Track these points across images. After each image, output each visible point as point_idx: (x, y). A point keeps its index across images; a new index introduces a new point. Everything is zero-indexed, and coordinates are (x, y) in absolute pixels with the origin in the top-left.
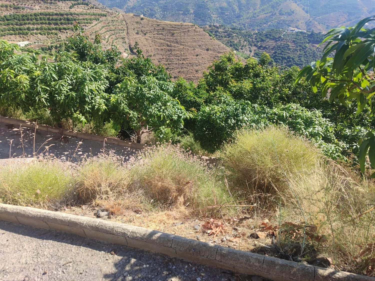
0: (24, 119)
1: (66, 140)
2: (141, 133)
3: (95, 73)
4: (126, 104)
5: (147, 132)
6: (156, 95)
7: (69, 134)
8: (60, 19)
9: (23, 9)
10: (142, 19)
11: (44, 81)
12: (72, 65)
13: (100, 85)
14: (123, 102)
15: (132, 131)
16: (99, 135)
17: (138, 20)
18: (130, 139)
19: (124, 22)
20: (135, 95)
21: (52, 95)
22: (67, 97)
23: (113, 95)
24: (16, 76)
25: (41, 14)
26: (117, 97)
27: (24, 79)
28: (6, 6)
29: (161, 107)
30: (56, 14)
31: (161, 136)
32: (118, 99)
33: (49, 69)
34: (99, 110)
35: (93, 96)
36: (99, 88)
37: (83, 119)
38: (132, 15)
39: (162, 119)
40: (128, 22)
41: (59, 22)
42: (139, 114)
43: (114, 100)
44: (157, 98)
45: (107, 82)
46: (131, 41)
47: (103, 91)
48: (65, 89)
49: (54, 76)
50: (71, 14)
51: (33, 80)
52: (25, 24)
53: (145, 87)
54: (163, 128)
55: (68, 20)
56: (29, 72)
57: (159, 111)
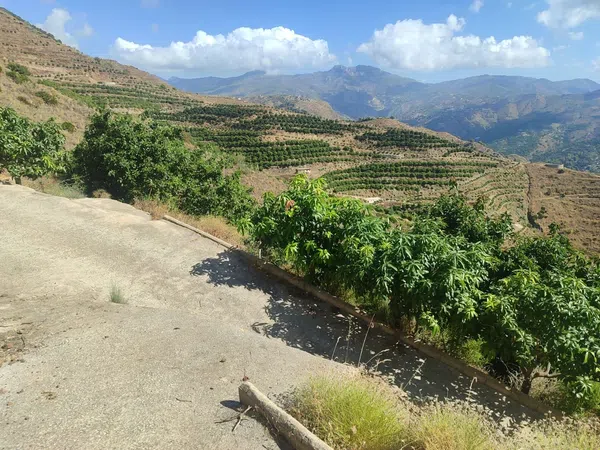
0: (353, 304)
1: (401, 350)
2: (532, 375)
3: (468, 256)
4: (514, 317)
5: (546, 376)
6: (579, 311)
7: (408, 341)
8: (427, 171)
9: (384, 158)
10: (561, 172)
11: (393, 258)
12: (436, 240)
13: (473, 277)
14: (509, 313)
15: (515, 365)
16: (453, 355)
17: (553, 172)
18: (508, 380)
19: (526, 176)
20: (535, 304)
21: (398, 277)
22: (418, 285)
23: (492, 296)
24: (360, 245)
25: (403, 164)
26: (499, 301)
27: (369, 251)
28: (365, 155)
29: (586, 336)
30: (424, 164)
31: (578, 395)
32: (500, 305)
33: (404, 242)
34: (463, 315)
35: (458, 292)
36: (470, 280)
37: (435, 324)
38: (542, 165)
39: (586, 361)
40: (532, 175)
41: (424, 174)
42: (536, 340)
43: (492, 304)
44: (579, 319)
45: (486, 273)
46: (533, 206)
47: (476, 286)
48: (419, 274)
49: (408, 252)
50: (444, 164)
51: (378, 253)
52: (382, 176)
53: (556, 294)
54: (585, 381)
55: (438, 171)
56: (376, 243)
57: (582, 344)
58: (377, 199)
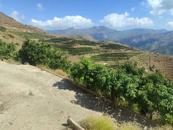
0: (100, 94)
1: (115, 107)
2: (153, 114)
3: (133, 80)
4: (146, 97)
5: (156, 114)
6: (165, 95)
7: (116, 105)
8: (121, 55)
9: (108, 52)
10: (158, 55)
11: (111, 80)
12: (123, 75)
13: (134, 85)
14: (145, 96)
15: (147, 111)
16: (129, 109)
17: (156, 55)
18: (146, 115)
19: (148, 56)
20: (152, 93)
21: (113, 86)
22: (119, 88)
23: (140, 91)
24: (102, 77)
25: (114, 53)
26: (142, 92)
27: (104, 78)
28: (103, 51)
29: (167, 102)
30: (119, 53)
31: (166, 119)
32: (142, 93)
33: (114, 76)
34: (132, 97)
35: (130, 90)
36: (134, 86)
37: (124, 99)
38: (153, 53)
39: (168, 109)
40: (150, 56)
41: (120, 56)
42: (153, 104)
43: (140, 93)
44: (165, 97)
45: (138, 84)
46: (151, 65)
47: (135, 88)
48: (119, 85)
49: (116, 79)
50: (125, 53)
51: (107, 79)
52: (107, 57)
53: (158, 90)
54: (168, 115)
55: (123, 55)
56: (106, 76)
57: (166, 104)
58: (106, 63)
